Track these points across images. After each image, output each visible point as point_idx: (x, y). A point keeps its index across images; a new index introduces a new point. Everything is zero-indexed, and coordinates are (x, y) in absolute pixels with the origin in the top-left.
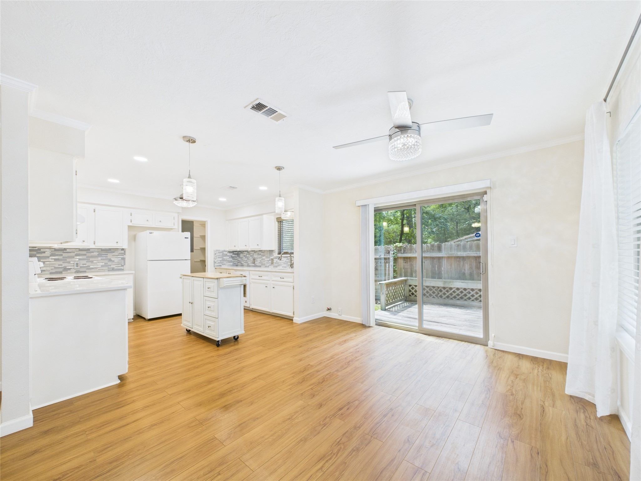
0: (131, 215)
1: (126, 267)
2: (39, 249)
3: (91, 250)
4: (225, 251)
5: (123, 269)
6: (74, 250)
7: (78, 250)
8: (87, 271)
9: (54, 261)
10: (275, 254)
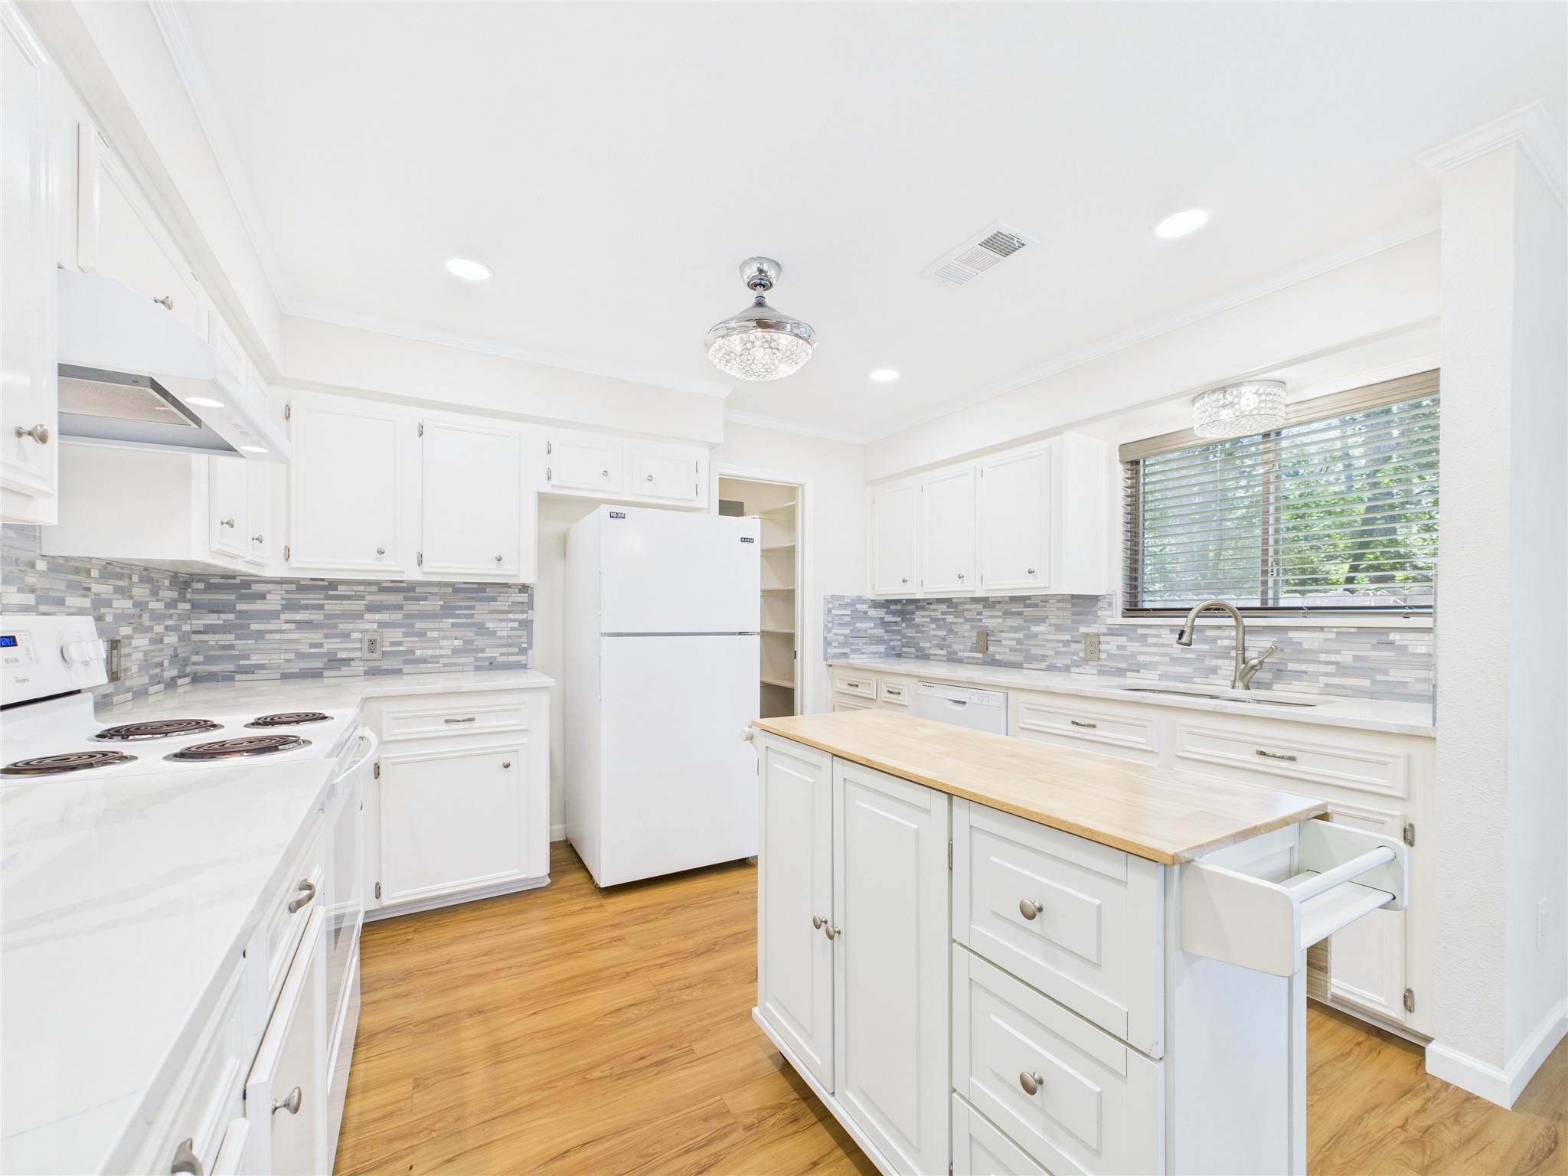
0: (549, 452)
1: (536, 654)
2: (246, 585)
3: (418, 590)
4: (860, 600)
5: (526, 665)
6: (362, 588)
7: (375, 588)
8: (405, 671)
9: (297, 629)
10: (1107, 613)
